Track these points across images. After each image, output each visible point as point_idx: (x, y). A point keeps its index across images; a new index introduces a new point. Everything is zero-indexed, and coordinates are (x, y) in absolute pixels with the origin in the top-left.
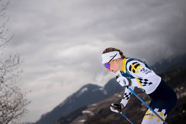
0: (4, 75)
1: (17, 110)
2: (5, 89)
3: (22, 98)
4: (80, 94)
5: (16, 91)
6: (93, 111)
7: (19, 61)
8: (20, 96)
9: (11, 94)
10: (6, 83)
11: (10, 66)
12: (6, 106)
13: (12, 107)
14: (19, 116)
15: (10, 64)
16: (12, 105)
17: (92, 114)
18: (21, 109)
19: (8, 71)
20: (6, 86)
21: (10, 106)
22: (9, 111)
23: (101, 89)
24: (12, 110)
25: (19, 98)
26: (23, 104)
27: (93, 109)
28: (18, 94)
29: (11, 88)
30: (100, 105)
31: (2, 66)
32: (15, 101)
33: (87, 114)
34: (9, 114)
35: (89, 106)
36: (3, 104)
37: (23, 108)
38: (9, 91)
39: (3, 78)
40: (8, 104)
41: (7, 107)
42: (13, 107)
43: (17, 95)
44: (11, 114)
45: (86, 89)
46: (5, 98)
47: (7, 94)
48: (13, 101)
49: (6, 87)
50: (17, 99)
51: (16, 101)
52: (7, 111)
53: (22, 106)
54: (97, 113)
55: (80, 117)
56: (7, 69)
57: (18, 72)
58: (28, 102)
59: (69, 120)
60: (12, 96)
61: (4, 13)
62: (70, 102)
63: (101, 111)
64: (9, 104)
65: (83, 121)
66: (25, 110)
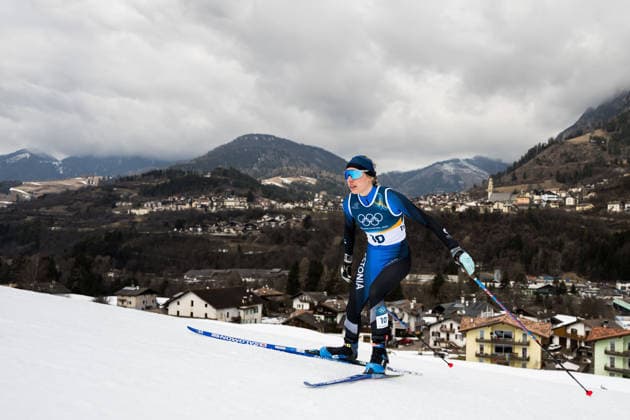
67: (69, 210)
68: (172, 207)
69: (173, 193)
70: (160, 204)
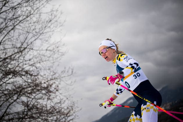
0: (59, 84)
1: (69, 116)
2: (60, 97)
3: (74, 106)
5: (69, 98)
7: (72, 72)
8: (72, 103)
9: (65, 101)
11: (65, 77)
12: (59, 112)
13: (65, 113)
15: (64, 75)
16: (65, 111)
18: (72, 115)
19: (63, 81)
21: (64, 112)
22: (62, 116)
24: (65, 116)
25: (72, 105)
26: (75, 111)
29: (65, 96)
31: (58, 77)
32: (68, 108)
34: (62, 119)
36: (57, 110)
37: (74, 114)
38: (63, 99)
39: (58, 86)
40: (61, 110)
41: (61, 112)
42: (66, 113)
43: (70, 102)
44: (64, 120)
45: (132, 101)
46: (60, 105)
47: (61, 101)
48: (66, 108)
49: (60, 95)
50: (70, 106)
51: (69, 107)
52: (61, 116)
53: (74, 113)
56: (62, 79)
57: (72, 82)
58: (79, 109)
60: (66, 103)
61: (61, 30)
62: (117, 111)
64: (63, 110)
66: (76, 116)
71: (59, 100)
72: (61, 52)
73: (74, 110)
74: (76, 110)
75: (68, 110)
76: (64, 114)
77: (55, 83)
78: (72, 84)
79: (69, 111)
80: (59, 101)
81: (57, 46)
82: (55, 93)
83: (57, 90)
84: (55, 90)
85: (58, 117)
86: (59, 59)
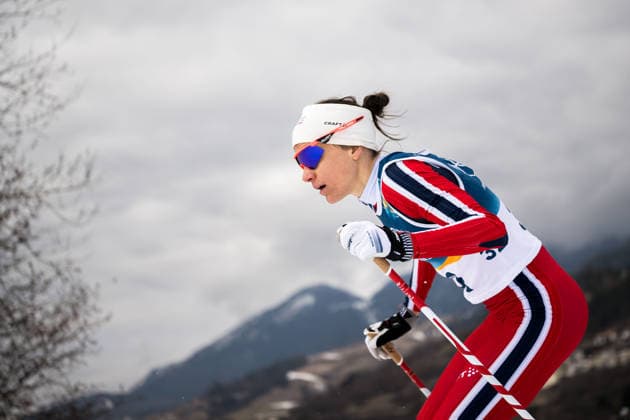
0: (33, 216)
1: (61, 341)
2: (31, 265)
3: (85, 302)
4: (286, 315)
5: (66, 274)
6: (325, 377)
7: (88, 174)
8: (78, 292)
9: (48, 283)
10: (35, 245)
11: (57, 190)
12: (24, 321)
13: (45, 328)
14: (66, 361)
15: (56, 184)
16: (48, 322)
17: (320, 386)
18: (74, 336)
19: (49, 205)
20: (36, 254)
21: (41, 324)
22: (35, 341)
23: (360, 306)
24: (46, 338)
25: (74, 299)
26: (86, 322)
27: (324, 369)
28: (73, 288)
29: (52, 264)
30: (350, 360)
31: (31, 188)
32: (58, 311)
33: (304, 386)
34: (34, 350)
35: (312, 358)
36: (17, 316)
37: (81, 336)
38: (42, 273)
39: (26, 225)
40: (33, 314)
41: (29, 324)
42: (50, 329)
43: (68, 289)
44: (40, 352)
45: (309, 300)
46: (28, 294)
47: (37, 282)
48: (51, 309)
49: (34, 261)
50: (67, 304)
51: (63, 307)
52: (28, 339)
53: (82, 329)
54: (336, 382)
55: (277, 391)
56: (45, 198)
57: (82, 213)
58: (103, 315)
59: (239, 396)
60: (52, 291)
61: (59, 12)
62: (253, 336)
63: (351, 380)
64: (38, 316)
65: (287, 405)
66: (87, 343)
67: (400, 401)
68: (606, 359)
69: (603, 325)
70: (578, 355)
71: (26, 275)
72: (49, 97)
73: (81, 319)
74: (91, 320)
75: (59, 319)
76: (41, 333)
77: (16, 211)
78: (84, 219)
79: (64, 323)
80: (25, 282)
81: (38, 70)
82: (14, 250)
83: (22, 240)
84: (15, 239)
85: (19, 340)
86: (40, 122)
